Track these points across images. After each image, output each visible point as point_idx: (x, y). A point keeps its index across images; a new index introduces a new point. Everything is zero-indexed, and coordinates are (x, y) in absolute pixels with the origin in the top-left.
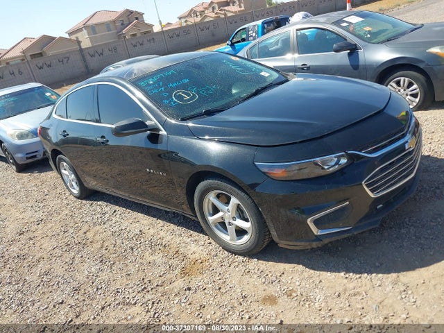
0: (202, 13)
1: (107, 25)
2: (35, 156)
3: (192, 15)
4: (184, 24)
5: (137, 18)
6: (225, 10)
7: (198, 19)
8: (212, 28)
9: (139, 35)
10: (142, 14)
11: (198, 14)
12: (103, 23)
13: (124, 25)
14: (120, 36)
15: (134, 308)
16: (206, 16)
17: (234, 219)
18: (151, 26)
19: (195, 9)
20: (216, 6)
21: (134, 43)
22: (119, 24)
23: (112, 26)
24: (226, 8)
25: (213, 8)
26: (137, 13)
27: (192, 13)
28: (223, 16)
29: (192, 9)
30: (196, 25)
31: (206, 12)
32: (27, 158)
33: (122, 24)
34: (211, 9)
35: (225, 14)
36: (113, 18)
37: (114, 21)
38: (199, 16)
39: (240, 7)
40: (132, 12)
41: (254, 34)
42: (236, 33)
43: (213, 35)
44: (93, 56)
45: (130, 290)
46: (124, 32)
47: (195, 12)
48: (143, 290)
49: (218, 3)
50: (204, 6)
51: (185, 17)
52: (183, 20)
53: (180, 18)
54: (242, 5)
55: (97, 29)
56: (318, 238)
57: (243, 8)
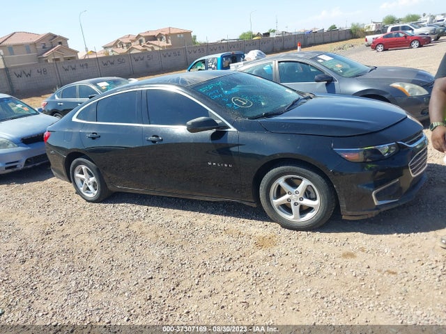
0: (128, 45)
1: (27, 47)
2: (15, 167)
3: (119, 46)
4: (111, 54)
5: (60, 43)
6: (152, 44)
7: (125, 50)
8: (146, 59)
9: (62, 60)
10: (66, 40)
11: (124, 45)
12: (22, 45)
13: (45, 49)
14: (40, 59)
15: (229, 274)
16: (133, 48)
17: (301, 199)
18: (76, 52)
19: (121, 40)
20: (144, 39)
21: (66, 66)
22: (40, 47)
23: (32, 48)
24: (155, 42)
25: (141, 41)
26: (60, 37)
27: (118, 43)
28: (150, 50)
29: (118, 40)
30: (121, 55)
31: (133, 44)
32: (7, 168)
33: (44, 47)
34: (138, 42)
35: (152, 48)
36: (34, 40)
37: (35, 44)
38: (125, 48)
39: (167, 43)
40: (55, 36)
41: (213, 66)
42: (195, 64)
43: (147, 66)
44: (19, 76)
45: (217, 262)
46: (45, 55)
47: (121, 43)
48: (230, 260)
49: (146, 37)
50: (131, 38)
51: (111, 47)
52: (110, 50)
53: (105, 48)
54: (169, 41)
55: (15, 50)
56: (377, 208)
57: (170, 44)
